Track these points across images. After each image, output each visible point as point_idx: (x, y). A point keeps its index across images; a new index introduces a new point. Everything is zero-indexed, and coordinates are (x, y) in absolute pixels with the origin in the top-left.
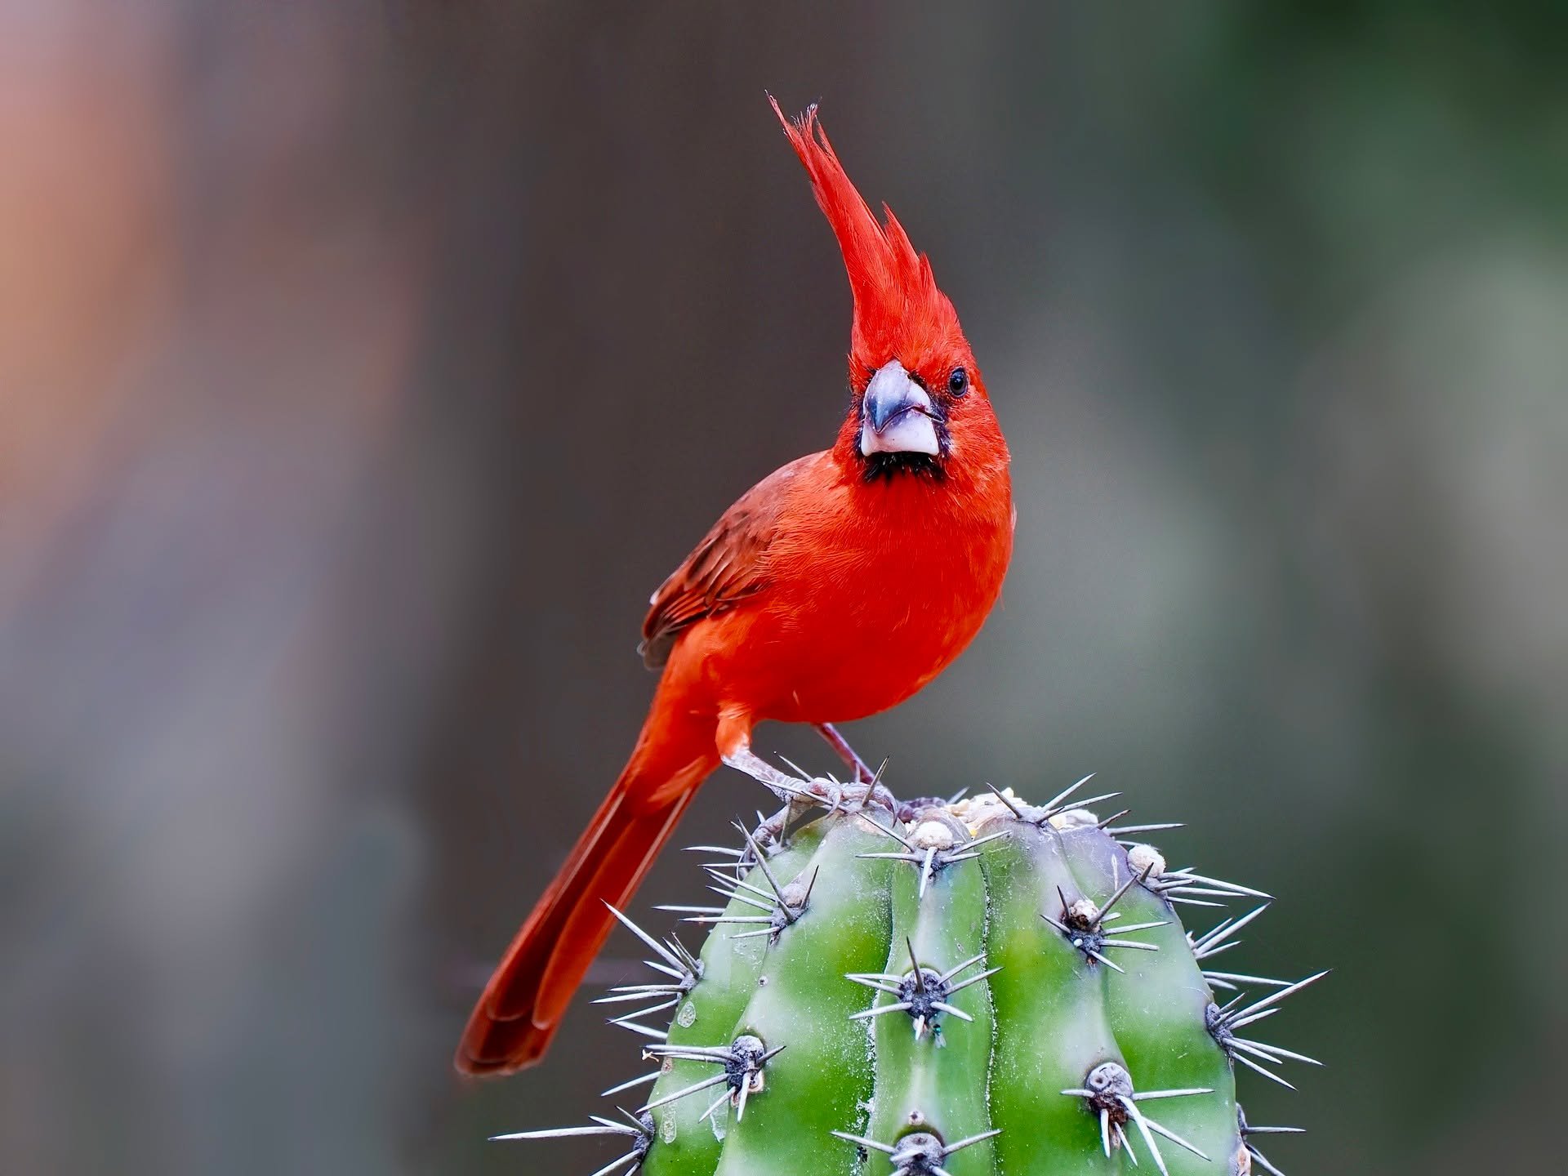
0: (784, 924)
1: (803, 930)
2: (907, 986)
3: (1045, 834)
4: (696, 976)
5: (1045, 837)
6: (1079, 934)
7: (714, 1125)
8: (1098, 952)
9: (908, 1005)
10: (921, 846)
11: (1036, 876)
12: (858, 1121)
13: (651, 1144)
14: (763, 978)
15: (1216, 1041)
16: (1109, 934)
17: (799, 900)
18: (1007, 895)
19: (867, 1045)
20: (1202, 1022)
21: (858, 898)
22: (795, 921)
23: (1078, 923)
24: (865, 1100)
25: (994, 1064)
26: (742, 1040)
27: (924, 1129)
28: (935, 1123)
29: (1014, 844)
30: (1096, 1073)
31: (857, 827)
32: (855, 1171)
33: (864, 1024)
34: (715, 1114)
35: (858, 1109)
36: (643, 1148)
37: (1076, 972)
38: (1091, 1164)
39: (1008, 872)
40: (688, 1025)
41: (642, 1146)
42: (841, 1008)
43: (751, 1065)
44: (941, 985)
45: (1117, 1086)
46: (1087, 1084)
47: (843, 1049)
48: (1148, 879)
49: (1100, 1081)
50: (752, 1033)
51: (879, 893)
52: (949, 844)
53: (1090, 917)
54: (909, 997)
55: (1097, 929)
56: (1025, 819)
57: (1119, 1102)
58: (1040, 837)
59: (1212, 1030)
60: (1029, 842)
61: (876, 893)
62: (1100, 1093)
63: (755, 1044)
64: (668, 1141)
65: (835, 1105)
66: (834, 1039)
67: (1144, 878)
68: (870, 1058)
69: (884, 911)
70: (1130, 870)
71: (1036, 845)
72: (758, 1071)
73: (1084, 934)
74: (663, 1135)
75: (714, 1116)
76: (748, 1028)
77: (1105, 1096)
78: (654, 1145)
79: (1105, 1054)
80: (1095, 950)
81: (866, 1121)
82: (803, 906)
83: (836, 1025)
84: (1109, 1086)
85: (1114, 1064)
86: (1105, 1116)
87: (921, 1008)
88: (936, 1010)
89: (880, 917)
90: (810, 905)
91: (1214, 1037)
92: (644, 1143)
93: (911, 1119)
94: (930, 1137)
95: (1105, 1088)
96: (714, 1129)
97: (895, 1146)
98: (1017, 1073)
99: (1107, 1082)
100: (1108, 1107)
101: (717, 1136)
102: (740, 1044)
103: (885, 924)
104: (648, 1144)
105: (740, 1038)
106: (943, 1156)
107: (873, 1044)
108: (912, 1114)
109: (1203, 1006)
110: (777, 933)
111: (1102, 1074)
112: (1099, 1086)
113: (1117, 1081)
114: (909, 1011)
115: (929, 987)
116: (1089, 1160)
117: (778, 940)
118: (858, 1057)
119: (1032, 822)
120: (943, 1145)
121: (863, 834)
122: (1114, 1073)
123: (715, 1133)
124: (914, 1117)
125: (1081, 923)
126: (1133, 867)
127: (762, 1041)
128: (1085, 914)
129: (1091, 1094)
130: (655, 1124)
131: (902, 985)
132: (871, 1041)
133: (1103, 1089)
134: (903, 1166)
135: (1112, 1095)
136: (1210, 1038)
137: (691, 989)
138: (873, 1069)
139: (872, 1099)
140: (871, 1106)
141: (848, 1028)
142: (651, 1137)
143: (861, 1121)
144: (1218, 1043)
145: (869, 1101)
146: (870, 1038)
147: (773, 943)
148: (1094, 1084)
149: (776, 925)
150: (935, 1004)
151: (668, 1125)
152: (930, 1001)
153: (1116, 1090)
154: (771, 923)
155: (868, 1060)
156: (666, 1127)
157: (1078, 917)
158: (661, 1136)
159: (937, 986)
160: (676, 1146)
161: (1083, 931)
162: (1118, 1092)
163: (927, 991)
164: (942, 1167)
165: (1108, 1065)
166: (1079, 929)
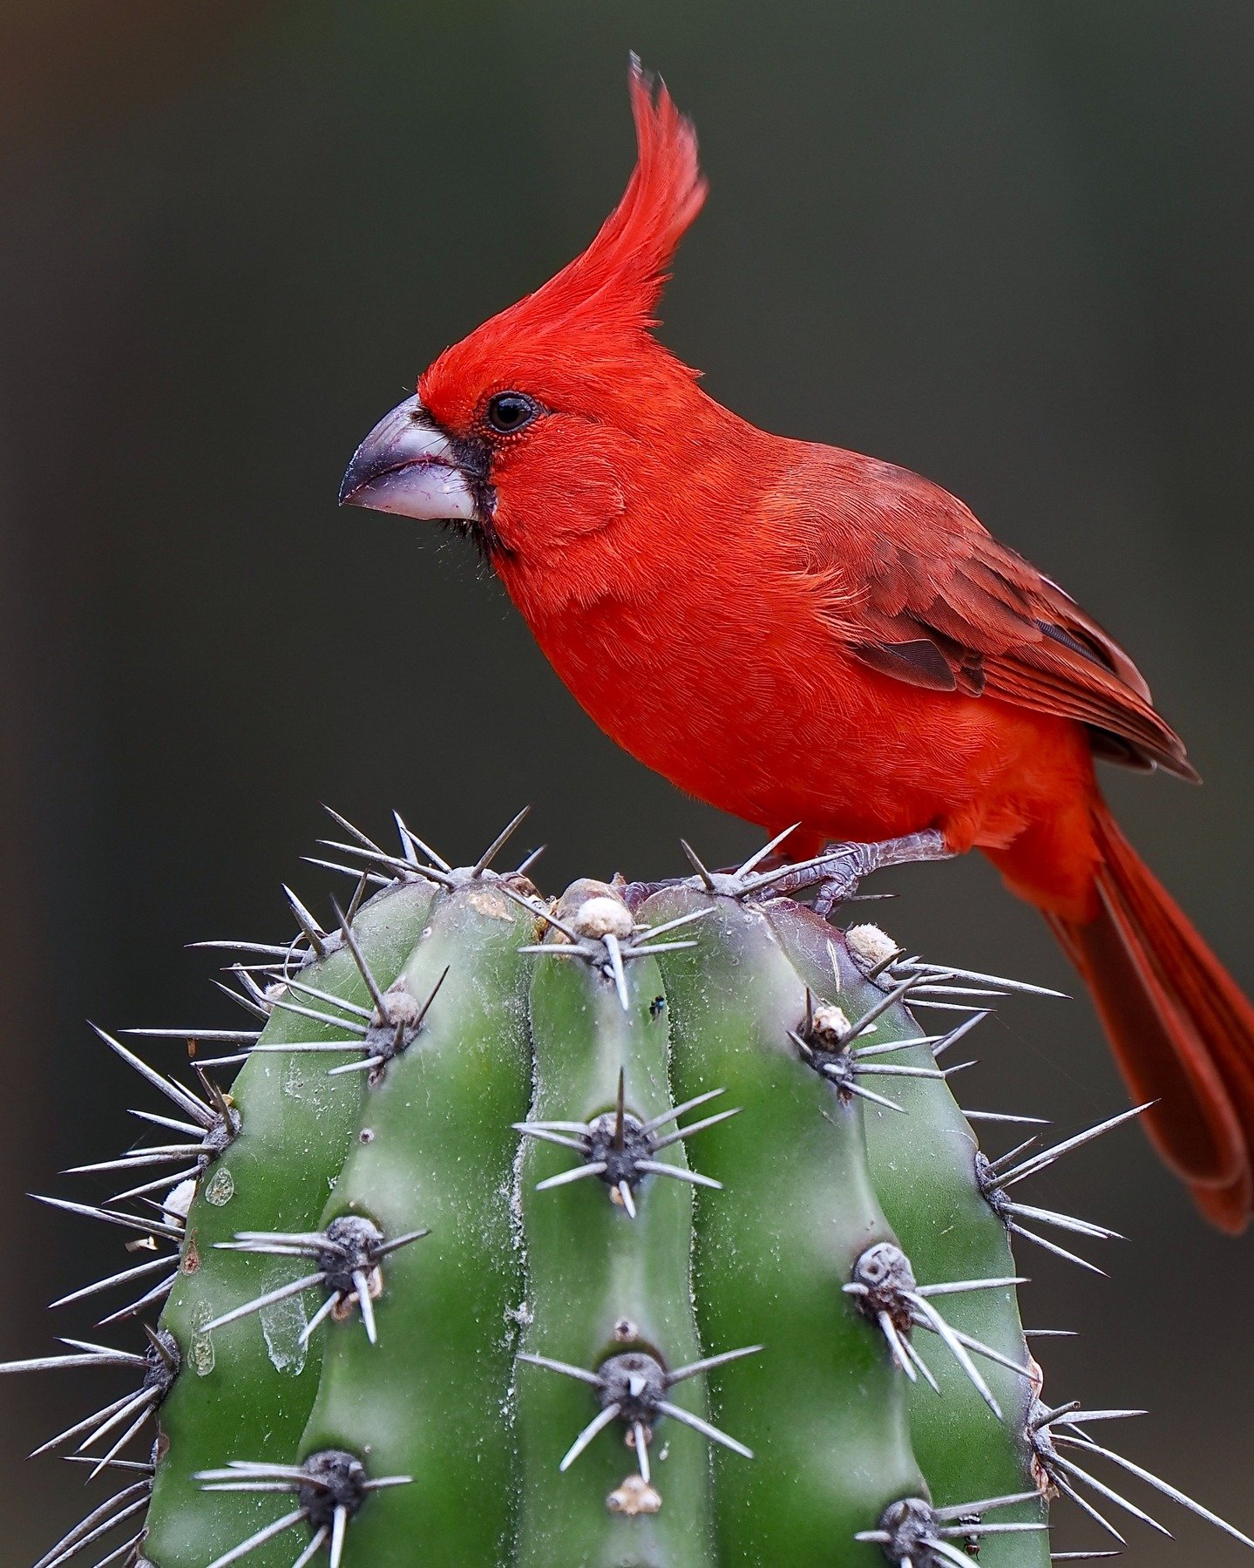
0: (390, 1053)
1: (419, 1061)
2: (595, 1139)
3: (753, 912)
4: (231, 1131)
5: (754, 915)
6: (825, 1057)
7: (271, 1347)
8: (853, 1082)
9: (599, 1167)
10: (588, 933)
11: (748, 974)
12: (506, 1336)
13: (176, 1377)
14: (367, 1131)
15: (992, 1207)
16: (862, 1056)
17: (410, 1017)
18: (701, 1003)
19: (511, 1227)
20: (972, 1180)
21: (486, 1011)
22: (406, 1047)
23: (823, 1042)
24: (515, 1307)
25: (697, 1248)
26: (343, 1223)
27: (640, 1346)
28: (652, 1337)
29: (706, 928)
30: (867, 1258)
31: (473, 908)
32: (506, 1410)
33: (505, 1195)
34: (271, 1331)
35: (506, 1319)
36: (162, 1384)
37: (825, 1113)
38: (864, 1392)
39: (699, 969)
40: (223, 1202)
41: (162, 1380)
42: (475, 1172)
43: (362, 1258)
44: (645, 1137)
45: (897, 1277)
46: (857, 1275)
47: (483, 1232)
48: (882, 975)
49: (874, 1270)
50: (360, 1212)
51: (513, 1003)
52: (629, 931)
53: (840, 1033)
54: (603, 1155)
55: (847, 1049)
56: (719, 891)
57: (902, 1300)
58: (746, 917)
59: (985, 1192)
60: (730, 924)
61: (507, 1003)
62: (875, 1289)
63: (366, 1228)
64: (202, 1371)
65: (476, 1316)
66: (470, 1218)
67: (875, 974)
68: (518, 1245)
69: (520, 1029)
70: (855, 961)
71: (741, 927)
72: (373, 1268)
73: (832, 1056)
74: (194, 1363)
75: (269, 1334)
76: (352, 1204)
77: (884, 1293)
78: (181, 1378)
79: (875, 1231)
80: (848, 1080)
81: (517, 1336)
82: (415, 1024)
83: (470, 1197)
84: (886, 1277)
85: (890, 1246)
86: (886, 1321)
87: (621, 1170)
88: (642, 1173)
89: (517, 1039)
90: (423, 1024)
91: (988, 1201)
92: (164, 1376)
93: (619, 1333)
94: (647, 1358)
95: (882, 1281)
96: (271, 1353)
97: (596, 1371)
98: (740, 1261)
99: (885, 1273)
100: (888, 1308)
101: (276, 1363)
102: (341, 1228)
103: (523, 1049)
104: (170, 1377)
105: (338, 1220)
106: (667, 1384)
107: (519, 1223)
108: (618, 1325)
109: (971, 1157)
110: (380, 1066)
111: (876, 1260)
112: (874, 1278)
113: (895, 1270)
114: (602, 1176)
115: (629, 1140)
116: (860, 1386)
117: (384, 1076)
118: (502, 1244)
119: (730, 895)
120: (665, 1369)
121: (482, 918)
122: (892, 1258)
123: (272, 1359)
124: (624, 1329)
125: (827, 1040)
126: (858, 957)
127: (375, 1223)
128: (834, 1027)
129: (864, 1289)
130: (181, 1346)
131: (589, 1138)
132: (516, 1220)
133: (879, 1282)
134: (611, 1403)
135: (893, 1290)
136: (985, 1204)
137: (224, 1149)
138: (522, 1261)
139: (524, 1304)
140: (523, 1314)
141: (485, 1201)
142: (176, 1369)
143: (510, 1337)
144: (994, 1210)
145: (521, 1307)
146: (515, 1215)
147: (376, 1080)
148: (866, 1274)
149: (378, 1054)
150: (640, 1164)
151: (203, 1349)
152: (634, 1160)
153: (897, 1283)
154: (368, 1051)
155: (515, 1248)
156: (197, 1351)
157: (823, 1034)
158: (190, 1366)
159: (639, 1138)
160: (214, 1379)
161: (832, 1052)
162: (900, 1286)
163: (626, 1145)
164: (666, 1400)
165: (882, 1246)
166: (825, 1049)
